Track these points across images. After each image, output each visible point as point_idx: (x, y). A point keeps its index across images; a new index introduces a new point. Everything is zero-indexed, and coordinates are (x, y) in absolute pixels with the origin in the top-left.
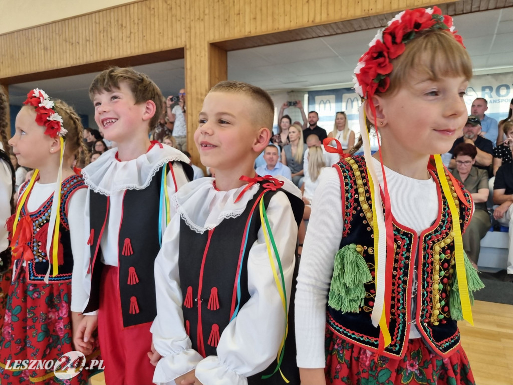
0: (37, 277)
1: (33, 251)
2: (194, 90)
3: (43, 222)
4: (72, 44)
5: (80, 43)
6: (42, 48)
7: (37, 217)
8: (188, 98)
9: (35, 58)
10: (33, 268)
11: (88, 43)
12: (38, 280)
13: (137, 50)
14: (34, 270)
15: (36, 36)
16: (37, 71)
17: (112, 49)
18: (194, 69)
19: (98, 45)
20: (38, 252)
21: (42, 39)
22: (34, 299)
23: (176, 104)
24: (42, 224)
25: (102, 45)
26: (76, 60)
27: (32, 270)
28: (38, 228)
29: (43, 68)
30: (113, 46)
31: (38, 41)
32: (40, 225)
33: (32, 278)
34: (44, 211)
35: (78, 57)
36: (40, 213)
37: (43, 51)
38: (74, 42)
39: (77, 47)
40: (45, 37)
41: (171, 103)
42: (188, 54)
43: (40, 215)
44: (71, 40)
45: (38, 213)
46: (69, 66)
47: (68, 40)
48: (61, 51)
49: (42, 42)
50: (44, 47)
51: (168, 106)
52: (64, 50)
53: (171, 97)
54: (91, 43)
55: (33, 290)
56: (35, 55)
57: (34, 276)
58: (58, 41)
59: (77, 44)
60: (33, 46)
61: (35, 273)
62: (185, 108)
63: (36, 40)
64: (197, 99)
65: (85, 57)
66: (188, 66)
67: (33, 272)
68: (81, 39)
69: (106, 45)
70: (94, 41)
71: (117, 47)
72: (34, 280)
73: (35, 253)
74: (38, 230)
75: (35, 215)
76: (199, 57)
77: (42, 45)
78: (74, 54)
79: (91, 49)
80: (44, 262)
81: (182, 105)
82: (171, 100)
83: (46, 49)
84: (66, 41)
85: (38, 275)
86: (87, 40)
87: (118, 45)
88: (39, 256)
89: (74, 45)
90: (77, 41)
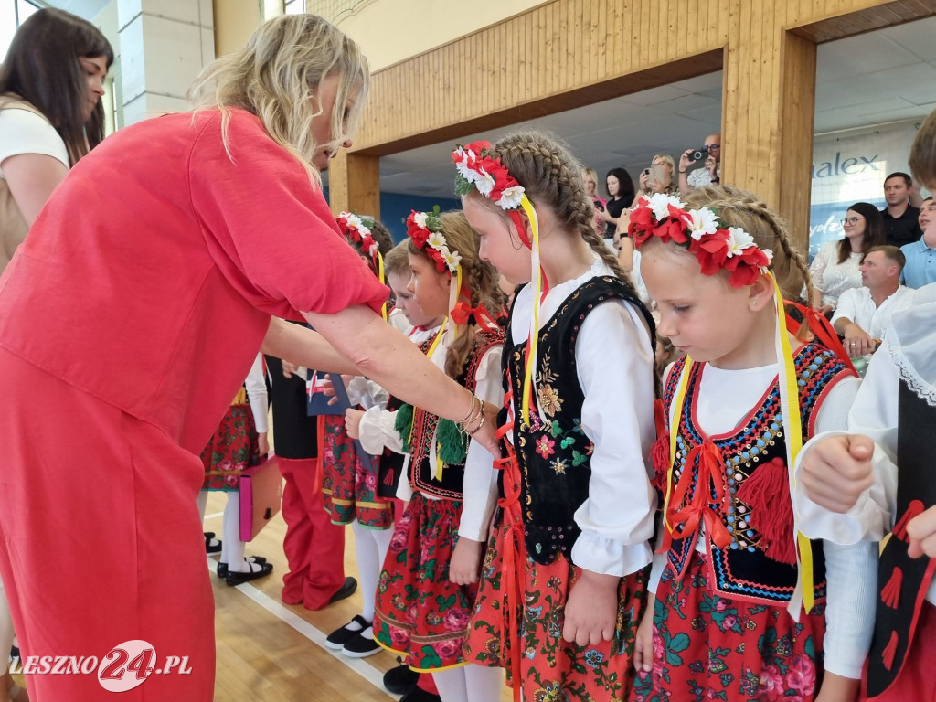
0: (734, 583)
1: (726, 524)
2: (741, 134)
3: (751, 461)
4: (494, 73)
5: (509, 69)
6: (441, 86)
7: (734, 447)
8: (728, 152)
9: (429, 106)
10: (725, 562)
11: (522, 67)
12: (736, 591)
13: (618, 67)
14: (726, 568)
15: (431, 68)
16: (430, 129)
17: (567, 72)
18: (744, 89)
19: (542, 68)
20: (738, 528)
21: (441, 71)
22: (724, 632)
23: (700, 165)
24: (748, 465)
25: (549, 66)
26: (499, 101)
27: (723, 566)
28: (737, 472)
29: (442, 121)
30: (571, 66)
31: (434, 76)
32: (742, 466)
33: (725, 585)
34: (752, 435)
35: (502, 95)
36: (741, 438)
37: (442, 91)
38: (496, 69)
39: (503, 77)
40: (447, 67)
41: (688, 163)
42: (731, 61)
43: (743, 442)
44: (491, 66)
45: (737, 437)
46: (488, 113)
47: (486, 67)
48: (474, 89)
49: (441, 77)
50: (444, 85)
51: (682, 169)
52: (479, 87)
53: (690, 151)
54: (528, 66)
55: (724, 611)
56: (429, 100)
57: (726, 579)
58: (468, 73)
59: (502, 71)
60: (426, 85)
61: (728, 573)
62: (718, 172)
63: (432, 73)
64: (749, 153)
65: (515, 94)
66: (731, 86)
67: (725, 572)
68: (509, 63)
69: (556, 66)
70: (534, 63)
71: (578, 68)
72: (729, 590)
73: (729, 528)
74: (739, 477)
75: (728, 441)
76: (757, 64)
77: (441, 82)
78: (497, 92)
79: (528, 77)
80: (750, 553)
81: (712, 168)
82: (691, 157)
83: (447, 88)
84: (483, 70)
85: (735, 580)
86: (520, 62)
87: (581, 63)
88: (740, 538)
89: (497, 74)
90: (502, 66)
